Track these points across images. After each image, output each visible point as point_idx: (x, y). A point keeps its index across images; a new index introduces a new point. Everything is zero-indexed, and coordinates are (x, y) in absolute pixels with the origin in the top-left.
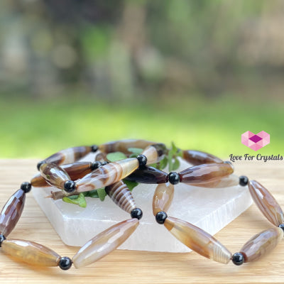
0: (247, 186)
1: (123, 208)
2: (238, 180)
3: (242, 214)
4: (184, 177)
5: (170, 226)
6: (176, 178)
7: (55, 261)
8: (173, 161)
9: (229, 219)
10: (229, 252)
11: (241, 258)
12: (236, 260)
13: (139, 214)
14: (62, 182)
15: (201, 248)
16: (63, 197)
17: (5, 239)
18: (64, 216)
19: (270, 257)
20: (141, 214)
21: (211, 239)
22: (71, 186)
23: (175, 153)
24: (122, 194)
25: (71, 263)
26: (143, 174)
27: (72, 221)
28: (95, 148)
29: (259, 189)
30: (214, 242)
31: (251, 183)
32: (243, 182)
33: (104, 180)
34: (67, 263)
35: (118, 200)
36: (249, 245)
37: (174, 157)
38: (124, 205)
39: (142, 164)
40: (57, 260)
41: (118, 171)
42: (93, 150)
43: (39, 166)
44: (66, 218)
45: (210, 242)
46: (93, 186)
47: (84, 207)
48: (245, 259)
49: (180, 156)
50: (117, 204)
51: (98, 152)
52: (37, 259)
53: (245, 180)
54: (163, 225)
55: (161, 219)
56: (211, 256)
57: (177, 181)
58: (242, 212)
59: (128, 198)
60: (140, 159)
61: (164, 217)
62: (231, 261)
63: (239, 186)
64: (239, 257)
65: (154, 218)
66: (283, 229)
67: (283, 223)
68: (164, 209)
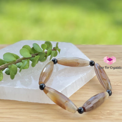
2: (89, 63)
5: (46, 92)
12: (80, 111)
19: (100, 108)
30: (69, 101)
45: (66, 101)
48: (85, 110)
53: (93, 63)
54: (43, 91)
55: (42, 88)
56: (67, 109)
61: (44, 86)
62: (77, 112)
63: (89, 66)
64: (81, 109)
66: (109, 92)
67: (110, 89)
68: (44, 82)
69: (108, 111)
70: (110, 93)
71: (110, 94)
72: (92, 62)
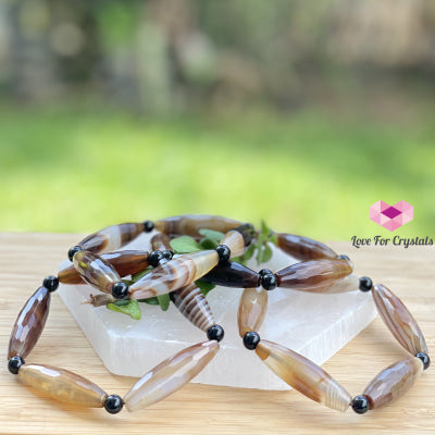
0: (370, 292)
1: (195, 323)
2: (358, 283)
3: (362, 332)
4: (283, 279)
5: (264, 354)
6: (273, 281)
7: (99, 400)
8: (263, 248)
9: (344, 340)
10: (348, 394)
11: (365, 403)
12: (358, 406)
13: (219, 333)
14: (109, 283)
15: (309, 387)
16: (107, 303)
17: (23, 363)
18: (109, 332)
19: (404, 401)
20: (222, 334)
21: (324, 376)
22: (123, 290)
23: (266, 238)
24: (195, 303)
25: (122, 403)
26: (224, 273)
27: (122, 339)
28: (150, 226)
29: (389, 298)
30: (327, 379)
31: (376, 288)
32: (365, 286)
33: (170, 283)
34: (116, 404)
35: (188, 312)
36: (376, 383)
37: (264, 243)
38: (197, 319)
39: (224, 259)
40: (102, 398)
41: (190, 270)
42: (147, 228)
43: (71, 254)
44: (113, 335)
45: (322, 380)
46: (154, 292)
47: (138, 319)
48: (371, 404)
49: (273, 241)
50: (187, 317)
51: (155, 233)
52: (72, 395)
53: (368, 284)
55: (250, 342)
56: (323, 399)
57: (274, 285)
58: (362, 328)
59: (203, 309)
60: (220, 252)
61: (255, 340)
62: (351, 408)
63: (359, 291)
64: (362, 402)
65: (242, 340)
66: (422, 359)
67: (422, 350)
68: (255, 327)
69: (424, 410)
70: (426, 360)
71: (427, 365)
72: (366, 282)
